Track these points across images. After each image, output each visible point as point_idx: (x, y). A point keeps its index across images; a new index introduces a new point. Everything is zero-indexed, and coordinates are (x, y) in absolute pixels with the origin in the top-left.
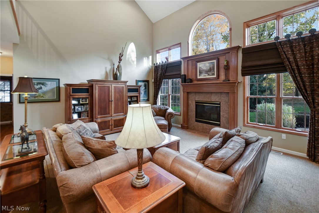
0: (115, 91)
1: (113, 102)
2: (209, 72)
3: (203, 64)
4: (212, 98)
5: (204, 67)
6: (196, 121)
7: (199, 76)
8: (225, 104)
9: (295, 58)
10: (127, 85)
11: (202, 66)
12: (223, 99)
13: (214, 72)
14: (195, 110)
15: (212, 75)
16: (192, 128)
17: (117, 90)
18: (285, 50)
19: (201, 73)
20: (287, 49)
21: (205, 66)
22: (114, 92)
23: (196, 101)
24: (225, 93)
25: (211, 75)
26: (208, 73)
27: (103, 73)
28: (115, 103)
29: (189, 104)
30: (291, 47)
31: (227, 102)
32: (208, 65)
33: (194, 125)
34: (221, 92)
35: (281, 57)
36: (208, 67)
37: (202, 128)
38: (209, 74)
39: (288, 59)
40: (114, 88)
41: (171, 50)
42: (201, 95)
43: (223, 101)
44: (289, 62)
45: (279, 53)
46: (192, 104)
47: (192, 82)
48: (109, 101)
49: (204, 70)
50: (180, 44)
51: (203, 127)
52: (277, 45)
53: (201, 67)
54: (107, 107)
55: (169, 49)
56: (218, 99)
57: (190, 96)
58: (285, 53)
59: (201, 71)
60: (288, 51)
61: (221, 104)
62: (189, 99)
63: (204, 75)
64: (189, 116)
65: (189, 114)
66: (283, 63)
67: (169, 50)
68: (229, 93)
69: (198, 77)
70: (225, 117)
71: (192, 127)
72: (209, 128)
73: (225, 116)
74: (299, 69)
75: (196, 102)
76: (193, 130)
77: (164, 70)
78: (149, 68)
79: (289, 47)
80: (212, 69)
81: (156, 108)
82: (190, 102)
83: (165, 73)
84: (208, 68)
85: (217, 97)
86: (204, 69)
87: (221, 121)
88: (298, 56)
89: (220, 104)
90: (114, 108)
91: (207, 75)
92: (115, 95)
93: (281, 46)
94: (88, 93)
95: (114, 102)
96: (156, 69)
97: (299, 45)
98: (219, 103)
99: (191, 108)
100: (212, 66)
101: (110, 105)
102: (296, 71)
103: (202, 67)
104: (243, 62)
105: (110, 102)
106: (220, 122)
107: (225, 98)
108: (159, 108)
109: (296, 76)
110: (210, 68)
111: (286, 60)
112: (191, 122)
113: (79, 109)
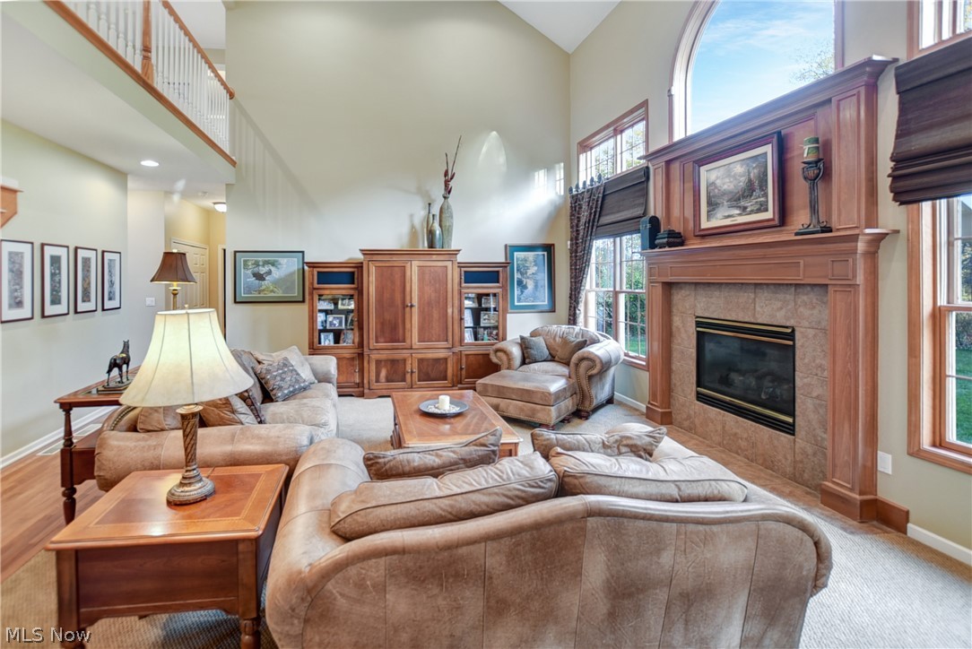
0: (421, 280)
1: (415, 310)
2: (744, 197)
3: (722, 169)
4: (758, 309)
5: (727, 180)
6: (699, 398)
7: (709, 217)
8: (815, 336)
10: (459, 261)
11: (717, 178)
12: (808, 313)
13: (766, 195)
14: (694, 355)
15: (759, 211)
16: (686, 424)
17: (427, 277)
19: (713, 205)
21: (729, 176)
22: (419, 280)
23: (698, 317)
24: (816, 289)
25: (752, 212)
26: (743, 203)
28: (421, 312)
29: (674, 329)
32: (739, 169)
33: (692, 413)
34: (796, 285)
36: (743, 179)
37: (719, 428)
38: (745, 208)
40: (419, 270)
41: (622, 132)
42: (717, 293)
43: (806, 324)
46: (682, 330)
47: (682, 244)
48: (404, 306)
49: (724, 194)
50: (645, 104)
51: (724, 427)
53: (713, 183)
54: (400, 321)
55: (615, 130)
56: (783, 313)
57: (679, 297)
59: (714, 196)
61: (798, 335)
62: (674, 310)
63: (726, 214)
64: (673, 376)
65: (674, 367)
67: (618, 131)
68: (827, 285)
69: (705, 224)
70: (817, 397)
71: (686, 420)
72: (745, 436)
73: (815, 394)
75: (698, 324)
76: (689, 430)
77: (596, 208)
78: (554, 202)
80: (756, 184)
81: (556, 335)
82: (677, 321)
83: (599, 216)
84: (742, 183)
85: (779, 304)
86: (725, 187)
87: (797, 413)
89: (791, 336)
90: (419, 326)
91: (738, 212)
92: (421, 289)
94: (353, 283)
95: (419, 308)
96: (575, 207)
98: (789, 331)
99: (679, 344)
100: (756, 171)
101: (407, 316)
103: (718, 182)
104: (903, 131)
105: (408, 309)
106: (793, 416)
107: (815, 312)
108: (562, 338)
110: (750, 181)
112: (682, 399)
113: (335, 322)
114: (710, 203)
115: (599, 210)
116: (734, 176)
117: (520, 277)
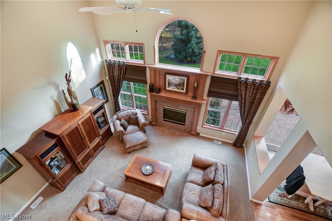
0: (84, 126)
1: (86, 137)
3: (173, 78)
4: (179, 107)
6: (164, 120)
7: (168, 87)
8: (190, 113)
9: (245, 95)
10: (92, 112)
11: (171, 79)
12: (189, 109)
13: (184, 87)
14: (163, 113)
15: (182, 90)
17: (85, 124)
18: (242, 89)
19: (170, 85)
20: (243, 88)
21: (175, 80)
23: (164, 106)
25: (180, 89)
26: (178, 87)
27: (52, 104)
28: (88, 136)
29: (157, 108)
30: (246, 87)
31: (192, 112)
33: (162, 123)
35: (237, 92)
37: (169, 125)
38: (178, 88)
39: (242, 95)
40: (82, 124)
44: (241, 98)
45: (237, 89)
46: (160, 108)
48: (82, 139)
49: (173, 83)
50: (143, 44)
52: (238, 83)
53: (170, 80)
54: (83, 144)
55: (125, 44)
56: (185, 108)
58: (241, 91)
59: (170, 83)
60: (243, 90)
62: (157, 104)
63: (173, 88)
64: (157, 117)
65: (157, 115)
66: (237, 96)
68: (195, 108)
73: (189, 120)
74: (245, 103)
75: (164, 108)
76: (162, 126)
78: (100, 65)
79: (244, 87)
80: (182, 84)
81: (126, 116)
83: (125, 75)
84: (178, 83)
86: (173, 82)
88: (248, 95)
90: (89, 140)
91: (176, 88)
92: (85, 129)
93: (240, 85)
94: (58, 146)
96: (110, 67)
97: (251, 88)
98: (186, 111)
99: (159, 111)
100: (182, 82)
101: (84, 141)
102: (243, 105)
103: (171, 80)
104: (210, 86)
106: (185, 123)
107: (191, 109)
108: (128, 116)
109: (242, 107)
110: (180, 83)
111: (240, 96)
112: (159, 121)
113: (55, 163)
114: (168, 84)
115: (124, 73)
116: (176, 80)
117: (98, 97)
